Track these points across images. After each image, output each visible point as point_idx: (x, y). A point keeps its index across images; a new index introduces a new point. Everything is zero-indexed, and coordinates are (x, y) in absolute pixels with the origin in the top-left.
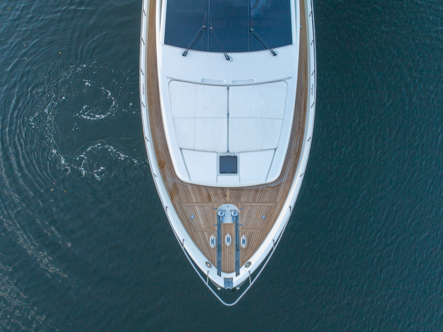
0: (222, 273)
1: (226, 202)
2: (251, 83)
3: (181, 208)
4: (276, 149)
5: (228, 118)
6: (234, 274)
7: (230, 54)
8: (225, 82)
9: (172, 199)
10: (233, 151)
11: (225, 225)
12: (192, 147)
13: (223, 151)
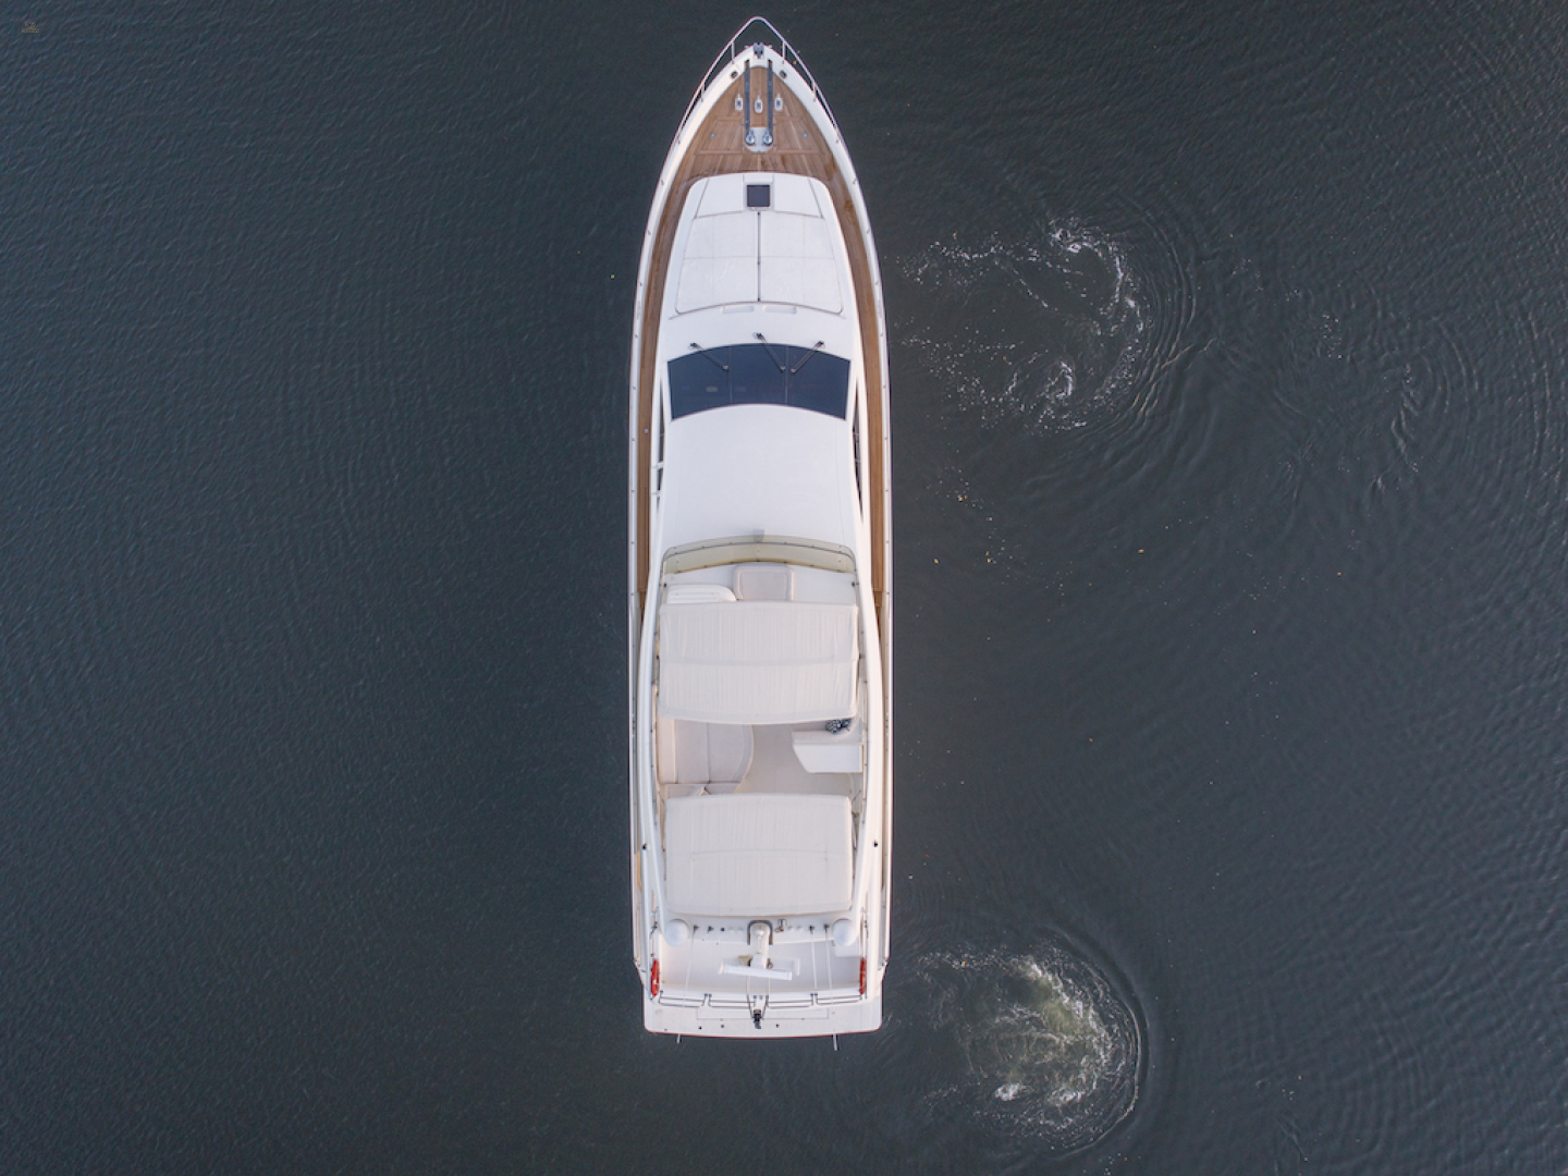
0: (766, 65)
1: (761, 154)
2: (727, 307)
3: (820, 147)
4: (695, 217)
5: (759, 258)
6: (752, 65)
7: (759, 341)
8: (764, 307)
9: (832, 159)
10: (752, 213)
11: (763, 125)
12: (807, 219)
13: (765, 213)
